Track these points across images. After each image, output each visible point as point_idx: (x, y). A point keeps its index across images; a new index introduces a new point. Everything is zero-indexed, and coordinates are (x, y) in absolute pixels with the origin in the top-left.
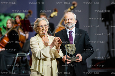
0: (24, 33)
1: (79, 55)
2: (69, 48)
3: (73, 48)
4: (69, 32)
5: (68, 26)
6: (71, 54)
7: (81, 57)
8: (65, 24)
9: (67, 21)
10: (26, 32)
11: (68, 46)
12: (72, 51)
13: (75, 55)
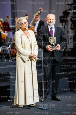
0: (4, 33)
1: (58, 45)
2: (52, 40)
3: (54, 40)
4: (50, 28)
5: (50, 24)
6: (53, 45)
7: (60, 47)
8: (48, 23)
9: (49, 21)
10: (6, 32)
11: (51, 39)
12: (53, 42)
13: (56, 45)
